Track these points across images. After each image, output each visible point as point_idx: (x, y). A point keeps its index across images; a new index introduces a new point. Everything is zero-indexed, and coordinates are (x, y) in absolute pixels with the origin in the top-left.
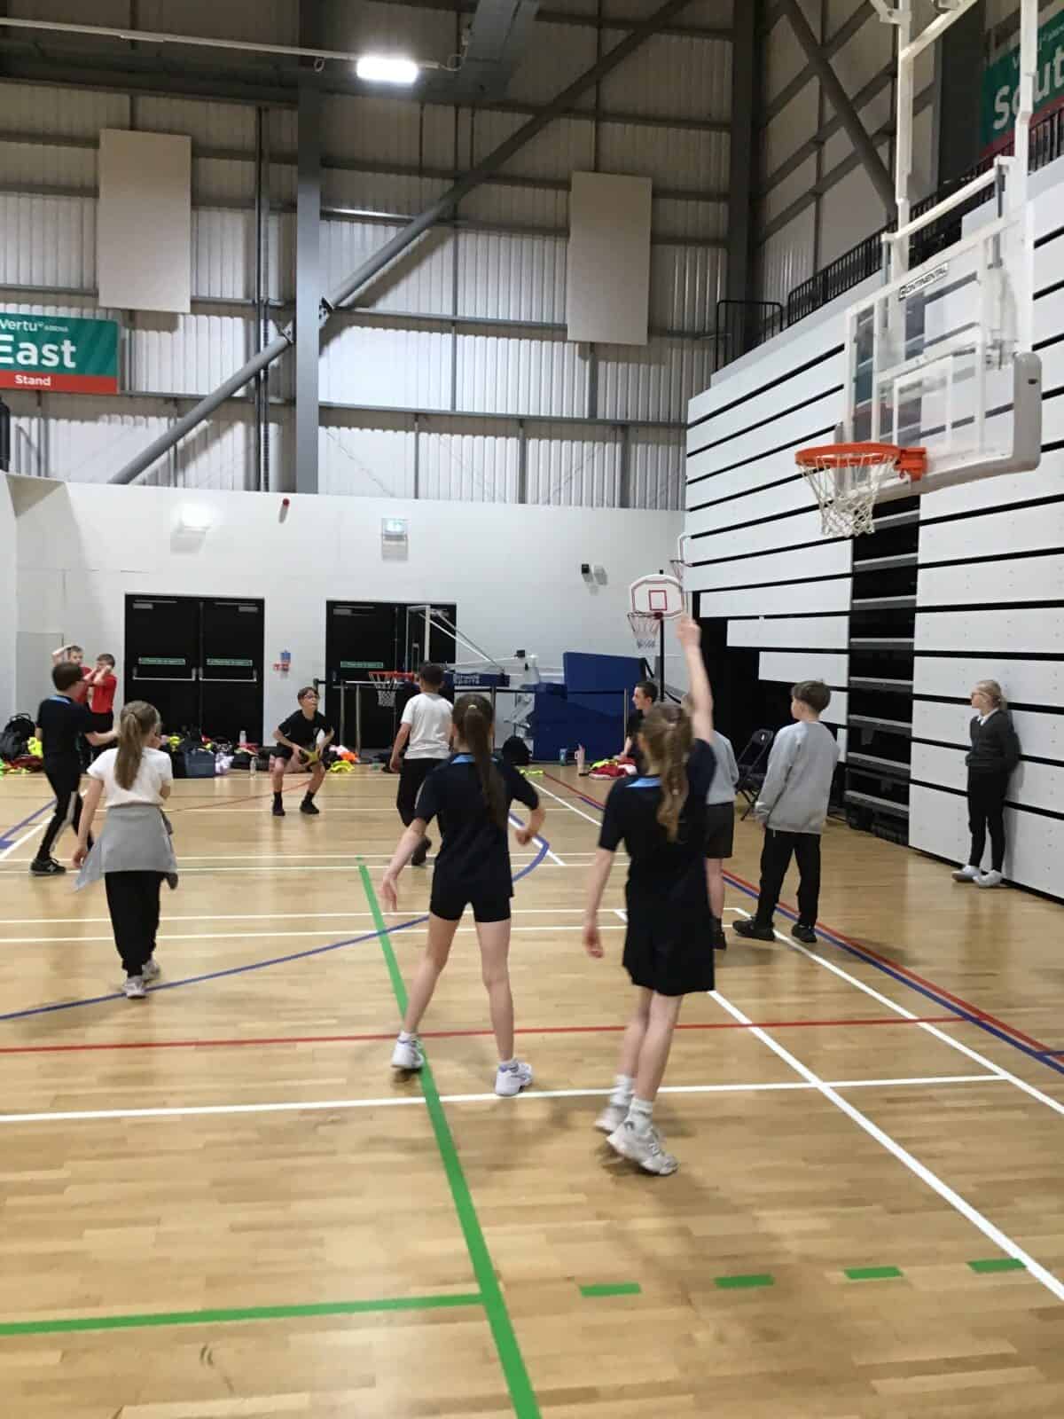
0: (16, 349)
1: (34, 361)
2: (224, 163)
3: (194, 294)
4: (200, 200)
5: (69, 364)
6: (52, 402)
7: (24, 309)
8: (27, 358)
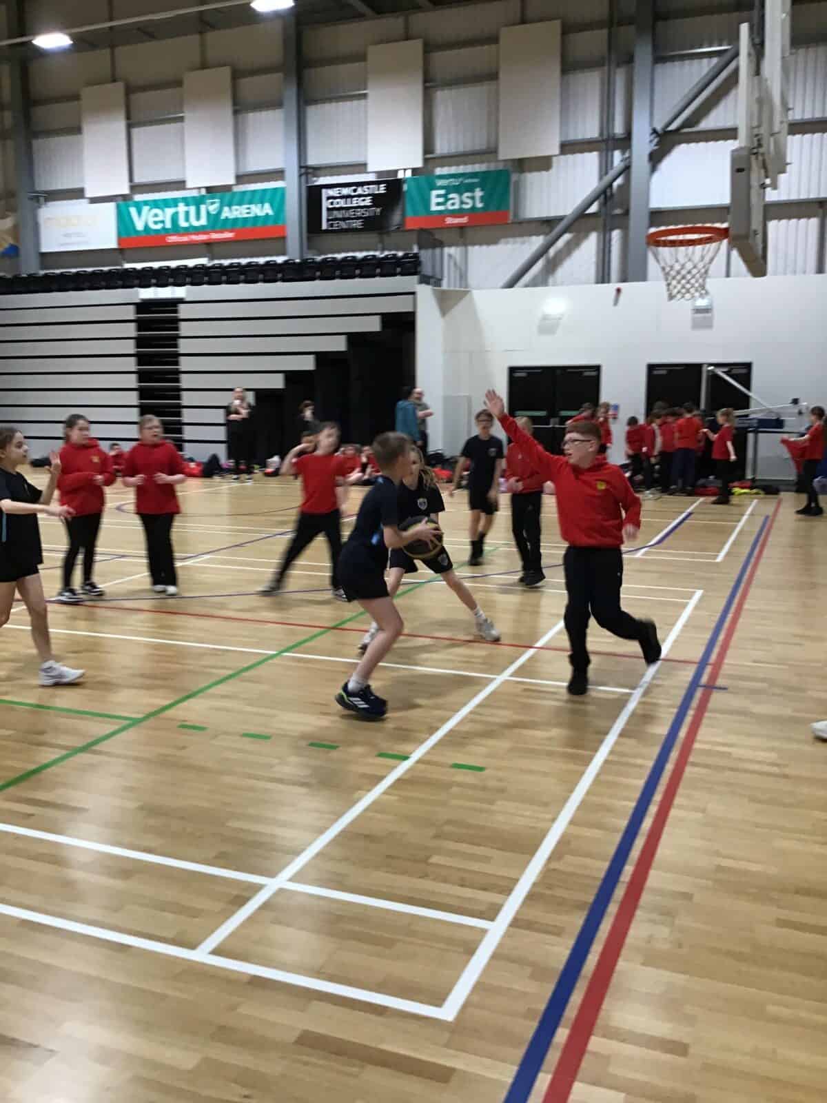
0: (447, 200)
1: (456, 207)
2: (587, 34)
3: (563, 139)
4: (569, 66)
5: (479, 205)
6: (470, 233)
7: (453, 170)
8: (453, 204)
